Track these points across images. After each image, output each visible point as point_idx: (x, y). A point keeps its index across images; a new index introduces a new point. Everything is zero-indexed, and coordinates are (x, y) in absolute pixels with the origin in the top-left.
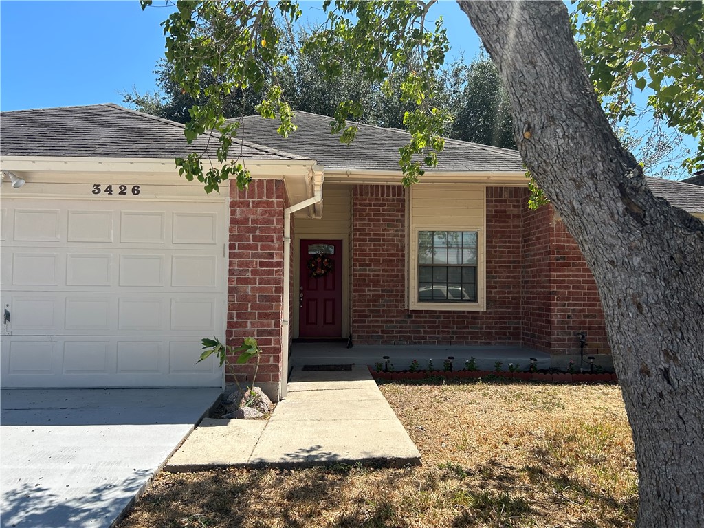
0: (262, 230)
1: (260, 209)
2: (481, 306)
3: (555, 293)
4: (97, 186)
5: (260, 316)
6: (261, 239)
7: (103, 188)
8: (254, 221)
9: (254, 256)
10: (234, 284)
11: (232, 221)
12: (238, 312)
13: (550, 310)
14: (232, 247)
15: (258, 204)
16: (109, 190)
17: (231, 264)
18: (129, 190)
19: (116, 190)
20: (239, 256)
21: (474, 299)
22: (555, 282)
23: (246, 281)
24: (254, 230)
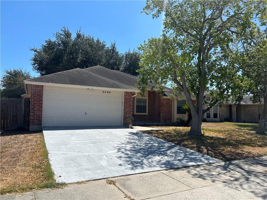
0: (129, 100)
1: (129, 97)
2: (147, 114)
3: (161, 111)
4: (103, 91)
5: (129, 114)
6: (129, 101)
7: (104, 92)
8: (128, 98)
9: (128, 104)
10: (125, 109)
11: (125, 98)
12: (125, 113)
13: (160, 114)
14: (124, 103)
15: (128, 96)
16: (105, 92)
17: (124, 105)
18: (109, 92)
19: (107, 92)
20: (126, 104)
21: (146, 112)
22: (161, 109)
23: (127, 108)
24: (128, 100)
